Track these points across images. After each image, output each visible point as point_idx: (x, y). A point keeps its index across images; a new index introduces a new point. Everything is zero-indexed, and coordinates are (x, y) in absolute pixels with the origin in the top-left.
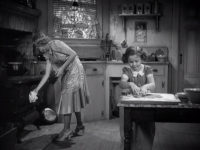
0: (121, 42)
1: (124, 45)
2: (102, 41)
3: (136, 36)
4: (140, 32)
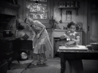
1: (61, 22)
2: (50, 20)
3: (66, 18)
4: (69, 16)
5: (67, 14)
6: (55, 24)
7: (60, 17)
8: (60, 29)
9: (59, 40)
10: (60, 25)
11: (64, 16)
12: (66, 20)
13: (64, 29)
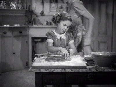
0: (40, 12)
1: (42, 14)
2: (26, 11)
3: (50, 8)
4: (54, 5)
5: (51, 2)
6: (34, 17)
7: (41, 7)
8: (42, 24)
9: (39, 40)
10: (42, 19)
11: (47, 6)
12: (50, 11)
13: (47, 24)
